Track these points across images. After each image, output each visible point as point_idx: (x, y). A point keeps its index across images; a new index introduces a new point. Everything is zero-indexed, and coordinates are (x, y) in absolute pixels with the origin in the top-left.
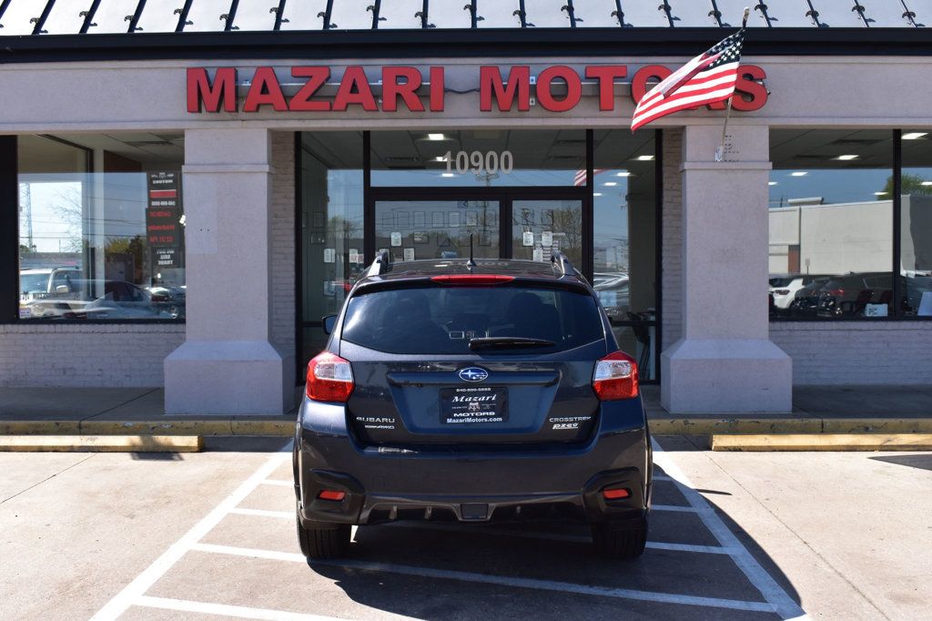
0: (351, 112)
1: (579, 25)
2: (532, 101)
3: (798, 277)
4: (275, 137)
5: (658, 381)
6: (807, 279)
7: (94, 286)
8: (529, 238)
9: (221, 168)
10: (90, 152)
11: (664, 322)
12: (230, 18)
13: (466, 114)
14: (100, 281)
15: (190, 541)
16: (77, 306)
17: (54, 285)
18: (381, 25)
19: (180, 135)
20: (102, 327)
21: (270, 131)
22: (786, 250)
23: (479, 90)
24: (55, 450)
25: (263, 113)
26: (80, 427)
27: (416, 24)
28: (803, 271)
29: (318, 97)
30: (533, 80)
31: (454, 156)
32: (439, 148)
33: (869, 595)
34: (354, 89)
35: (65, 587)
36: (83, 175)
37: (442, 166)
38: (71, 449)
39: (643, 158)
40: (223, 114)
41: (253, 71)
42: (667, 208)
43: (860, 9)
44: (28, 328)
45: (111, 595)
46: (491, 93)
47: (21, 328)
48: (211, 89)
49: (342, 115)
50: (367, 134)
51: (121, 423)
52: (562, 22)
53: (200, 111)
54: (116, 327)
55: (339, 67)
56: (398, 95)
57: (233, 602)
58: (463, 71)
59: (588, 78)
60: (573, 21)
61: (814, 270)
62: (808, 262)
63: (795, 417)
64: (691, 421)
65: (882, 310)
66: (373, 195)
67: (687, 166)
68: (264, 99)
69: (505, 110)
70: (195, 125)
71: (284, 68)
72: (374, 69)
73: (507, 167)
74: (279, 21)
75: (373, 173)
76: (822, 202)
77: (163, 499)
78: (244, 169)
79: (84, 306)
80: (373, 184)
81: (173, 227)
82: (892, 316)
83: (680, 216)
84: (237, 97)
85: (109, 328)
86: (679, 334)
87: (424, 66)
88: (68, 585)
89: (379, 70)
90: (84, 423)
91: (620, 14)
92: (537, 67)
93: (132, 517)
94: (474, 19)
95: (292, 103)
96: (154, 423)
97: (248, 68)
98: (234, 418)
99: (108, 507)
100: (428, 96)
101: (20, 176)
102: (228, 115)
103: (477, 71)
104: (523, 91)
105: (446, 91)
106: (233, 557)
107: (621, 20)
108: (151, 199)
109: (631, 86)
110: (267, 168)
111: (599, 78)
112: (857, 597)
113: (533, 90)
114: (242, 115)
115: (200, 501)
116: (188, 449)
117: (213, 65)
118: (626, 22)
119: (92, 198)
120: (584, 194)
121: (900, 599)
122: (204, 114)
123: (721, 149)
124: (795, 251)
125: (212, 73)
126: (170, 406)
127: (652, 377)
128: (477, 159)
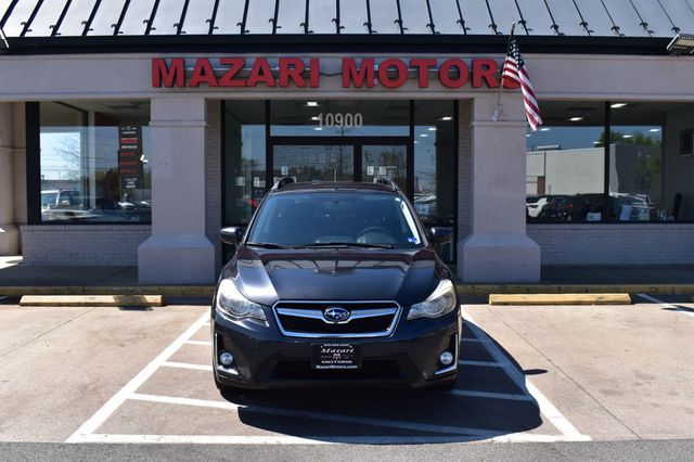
0: (259, 87)
1: (406, 32)
2: (376, 81)
3: (544, 197)
4: (209, 103)
5: (455, 262)
6: (550, 198)
7: (88, 201)
8: (371, 170)
9: (175, 124)
10: (86, 113)
11: (459, 224)
12: (180, 26)
13: (332, 89)
14: (93, 197)
15: (161, 360)
16: (78, 214)
17: (60, 200)
18: (278, 31)
19: (148, 102)
20: (96, 227)
21: (206, 99)
22: (536, 179)
23: (341, 74)
24: (69, 305)
25: (201, 88)
26: (84, 290)
27: (301, 31)
28: (547, 193)
29: (238, 78)
30: (376, 67)
31: (324, 117)
32: (314, 111)
33: (588, 390)
34: (261, 73)
35: (83, 389)
36: (81, 128)
37: (317, 123)
38: (79, 305)
39: (445, 119)
40: (176, 88)
41: (195, 61)
42: (461, 150)
43: (585, 24)
44: (47, 227)
45: (113, 393)
46: (349, 76)
47: (43, 227)
48: (168, 72)
49: (253, 89)
50: (268, 102)
51: (110, 288)
52: (395, 30)
53: (161, 86)
54: (105, 227)
55: (251, 58)
56: (289, 76)
57: (191, 397)
58: (331, 61)
59: (411, 67)
60: (402, 29)
61: (554, 192)
62: (550, 188)
63: (541, 284)
64: (477, 286)
65: (597, 216)
66: (272, 142)
67: (474, 123)
68: (202, 78)
69: (358, 87)
70: (157, 95)
71: (215, 58)
72: (274, 59)
73: (358, 123)
74: (212, 28)
75: (272, 127)
76: (559, 149)
77: (141, 335)
78: (190, 124)
79: (83, 214)
80: (272, 134)
81: (135, 163)
82: (603, 221)
83: (470, 156)
84: (185, 77)
85: (100, 227)
86: (469, 231)
87: (307, 58)
88: (86, 387)
89: (276, 61)
90: (86, 288)
91: (432, 26)
92: (379, 59)
93: (122, 346)
94: (338, 28)
95: (221, 81)
96: (131, 288)
97: (192, 59)
98: (183, 285)
99: (106, 340)
100: (309, 78)
101: (41, 128)
102: (179, 89)
103: (340, 61)
104: (370, 75)
105: (320, 74)
106: (190, 370)
107: (433, 30)
108: (121, 145)
109: (439, 72)
110: (204, 124)
111: (418, 67)
112: (581, 391)
113: (377, 74)
114: (188, 89)
115: (165, 336)
116: (156, 305)
117: (169, 57)
118: (436, 30)
119: (87, 144)
120: (408, 142)
121: (608, 393)
122: (163, 89)
123: (497, 113)
124: (541, 180)
125: (169, 62)
126: (141, 278)
127: (451, 259)
128: (339, 118)
